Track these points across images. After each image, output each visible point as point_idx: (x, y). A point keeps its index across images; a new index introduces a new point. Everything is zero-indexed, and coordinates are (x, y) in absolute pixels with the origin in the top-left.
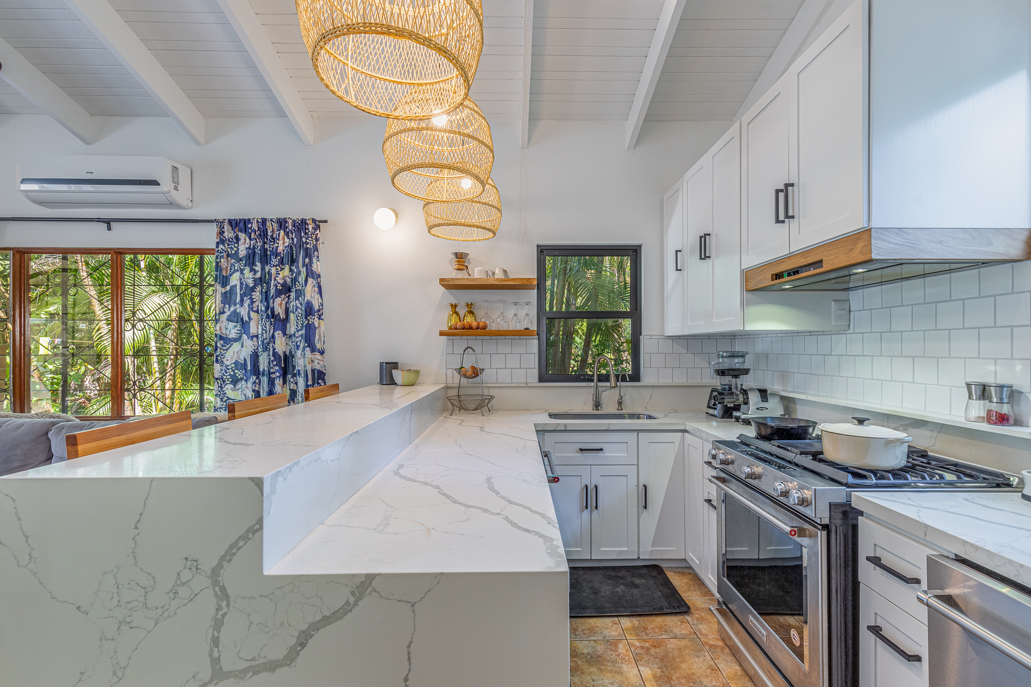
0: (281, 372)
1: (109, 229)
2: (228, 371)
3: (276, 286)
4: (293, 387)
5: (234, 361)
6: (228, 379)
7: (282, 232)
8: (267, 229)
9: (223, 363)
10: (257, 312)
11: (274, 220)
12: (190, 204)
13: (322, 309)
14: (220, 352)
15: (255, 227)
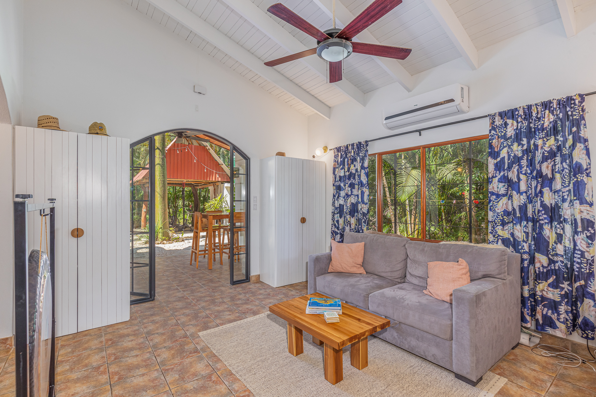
0: (549, 219)
1: (420, 135)
2: (499, 217)
3: (543, 153)
4: (560, 232)
5: (503, 210)
6: (499, 222)
7: (547, 111)
8: (532, 112)
9: (495, 211)
10: (525, 174)
11: (539, 104)
12: (468, 109)
13: (590, 168)
14: (493, 204)
15: (521, 112)
